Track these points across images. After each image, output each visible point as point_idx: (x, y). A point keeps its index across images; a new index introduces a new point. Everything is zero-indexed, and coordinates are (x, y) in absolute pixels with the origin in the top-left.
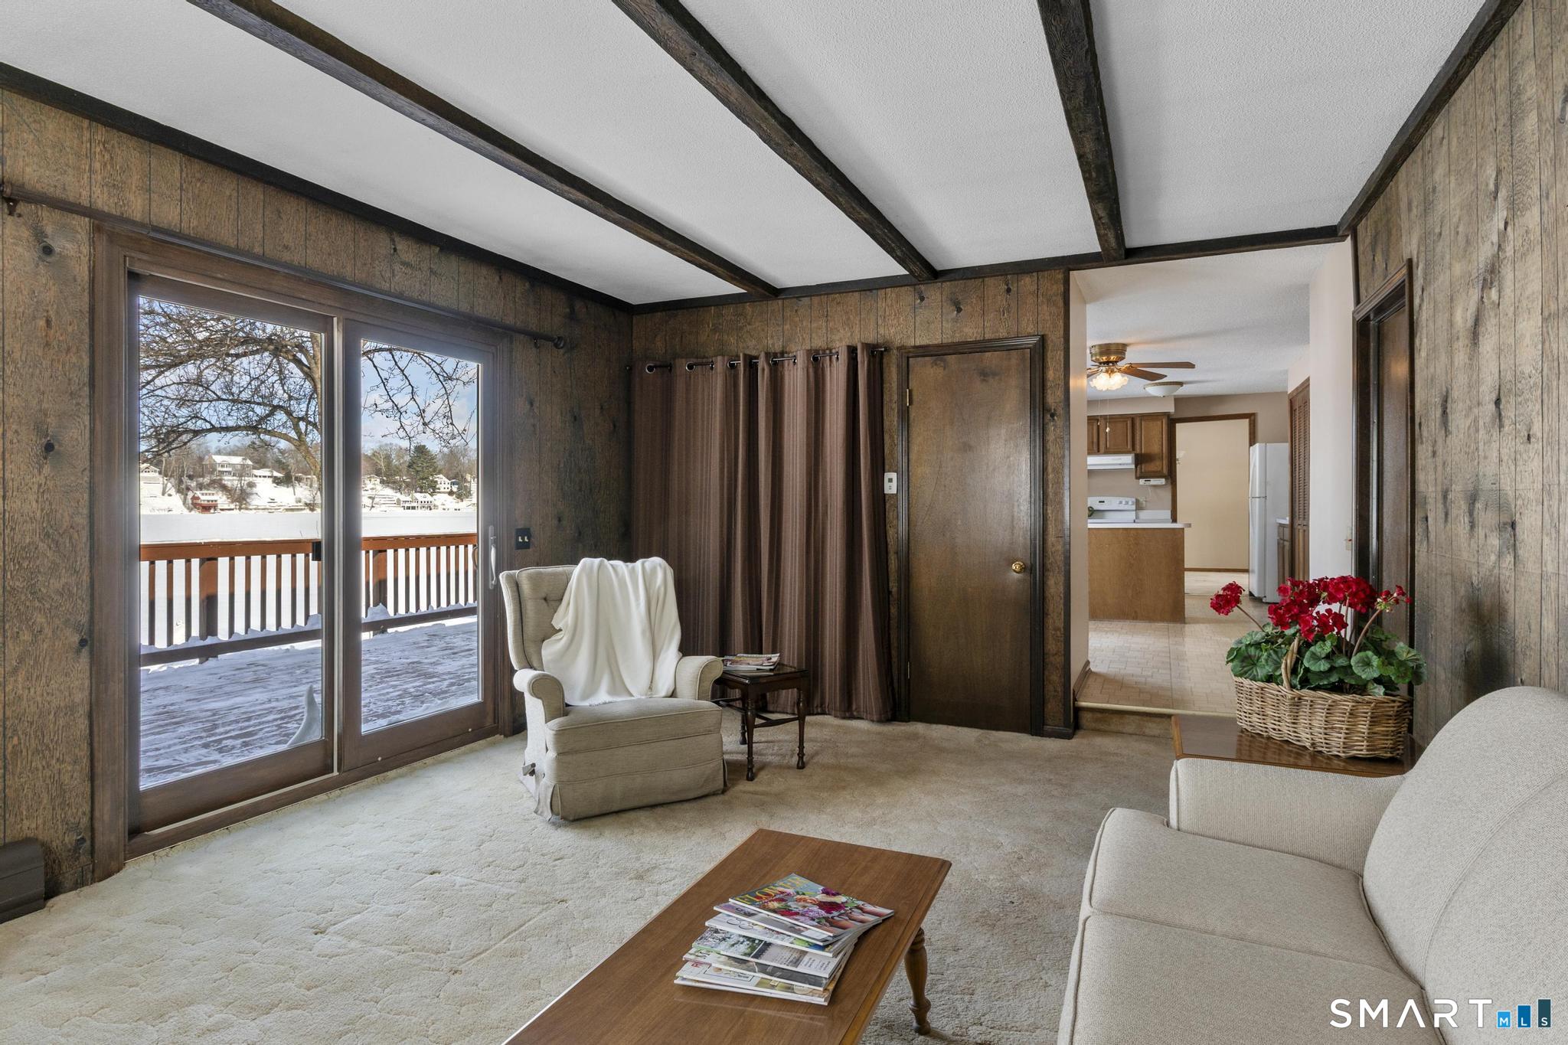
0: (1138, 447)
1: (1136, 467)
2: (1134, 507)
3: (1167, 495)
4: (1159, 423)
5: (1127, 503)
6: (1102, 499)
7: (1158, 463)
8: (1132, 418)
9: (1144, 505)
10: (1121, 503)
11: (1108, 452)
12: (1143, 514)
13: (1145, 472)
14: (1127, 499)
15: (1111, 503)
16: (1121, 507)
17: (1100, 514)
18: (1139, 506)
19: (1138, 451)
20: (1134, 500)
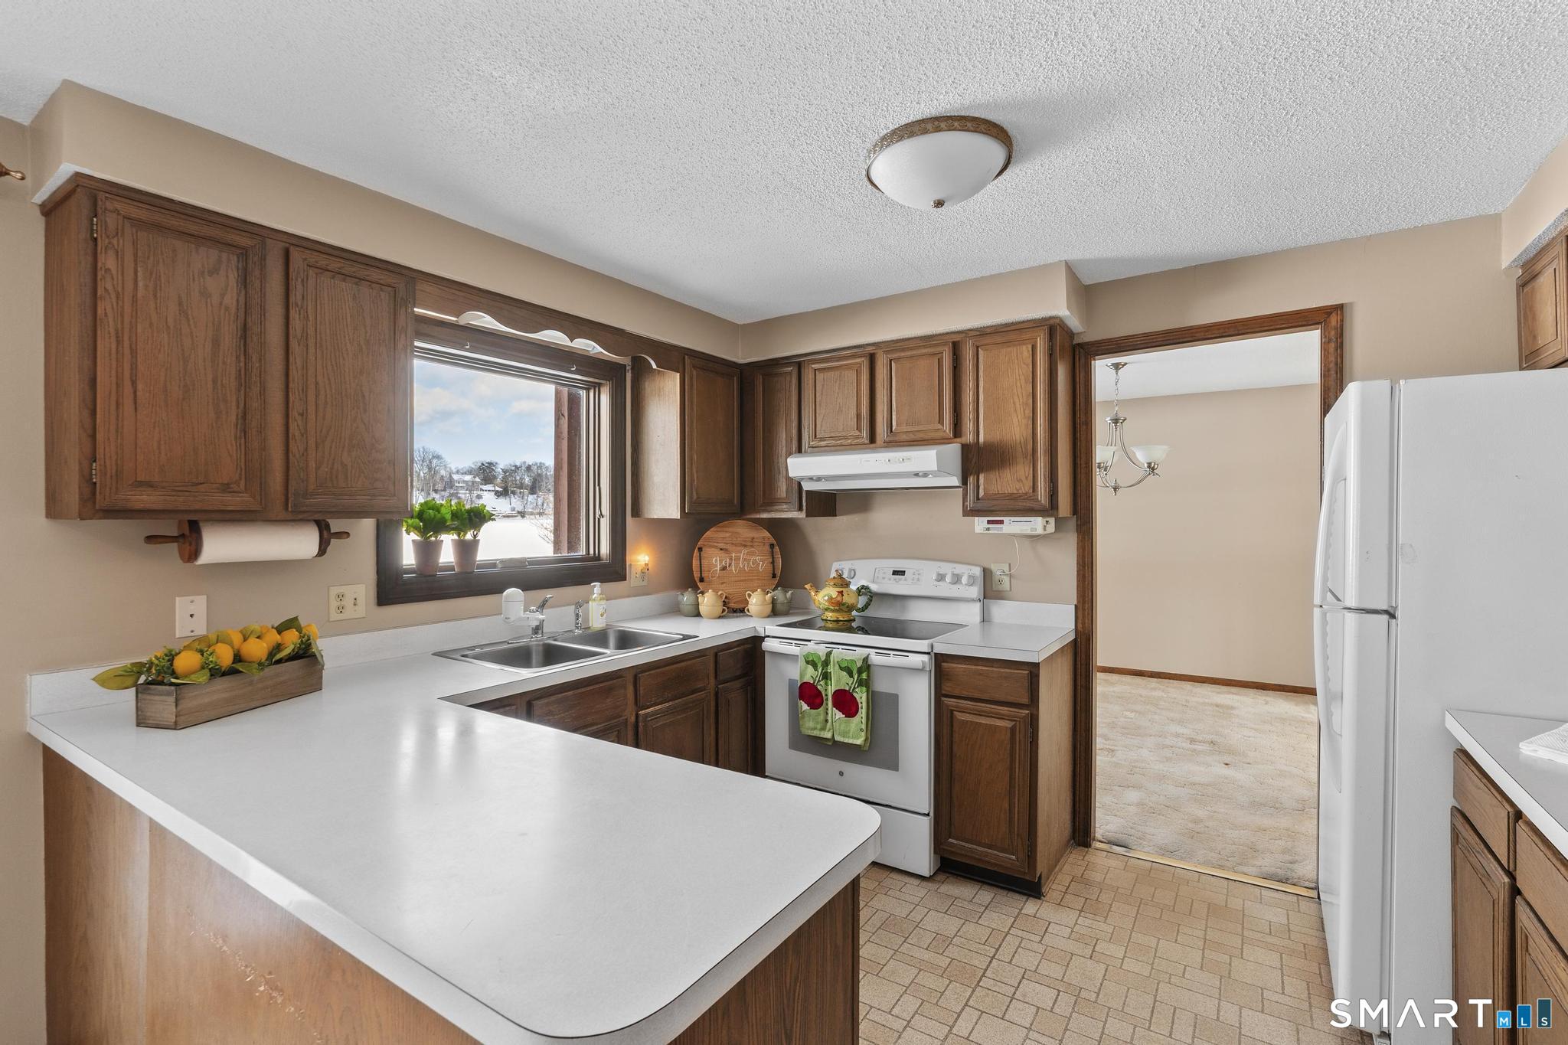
0: (968, 425)
1: (964, 482)
2: (975, 592)
3: (1064, 558)
4: (1025, 351)
5: (957, 579)
6: (899, 565)
7: (1022, 470)
8: (955, 345)
9: (1006, 585)
10: (941, 578)
11: (895, 442)
12: (1001, 611)
13: (987, 497)
14: (959, 569)
15: (922, 577)
16: (945, 589)
17: (898, 603)
18: (990, 590)
19: (969, 437)
20: (977, 571)
